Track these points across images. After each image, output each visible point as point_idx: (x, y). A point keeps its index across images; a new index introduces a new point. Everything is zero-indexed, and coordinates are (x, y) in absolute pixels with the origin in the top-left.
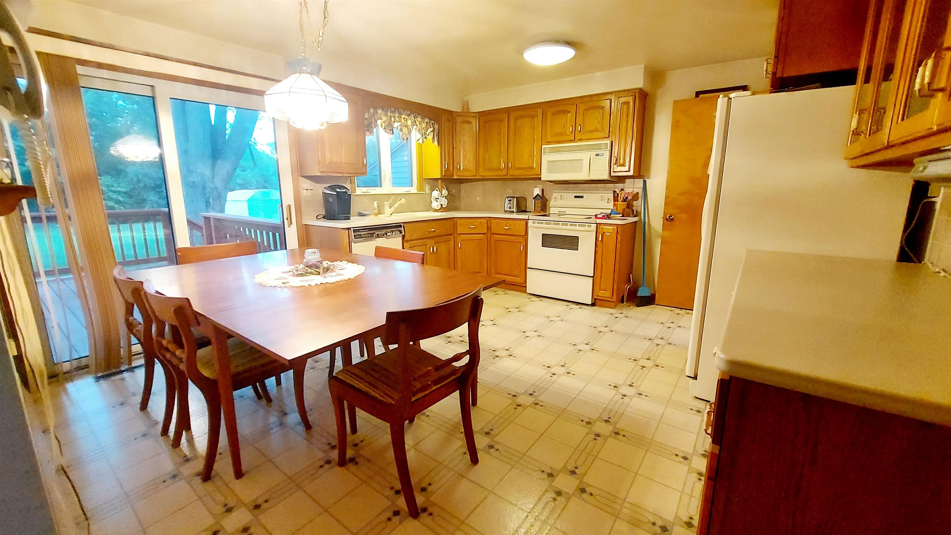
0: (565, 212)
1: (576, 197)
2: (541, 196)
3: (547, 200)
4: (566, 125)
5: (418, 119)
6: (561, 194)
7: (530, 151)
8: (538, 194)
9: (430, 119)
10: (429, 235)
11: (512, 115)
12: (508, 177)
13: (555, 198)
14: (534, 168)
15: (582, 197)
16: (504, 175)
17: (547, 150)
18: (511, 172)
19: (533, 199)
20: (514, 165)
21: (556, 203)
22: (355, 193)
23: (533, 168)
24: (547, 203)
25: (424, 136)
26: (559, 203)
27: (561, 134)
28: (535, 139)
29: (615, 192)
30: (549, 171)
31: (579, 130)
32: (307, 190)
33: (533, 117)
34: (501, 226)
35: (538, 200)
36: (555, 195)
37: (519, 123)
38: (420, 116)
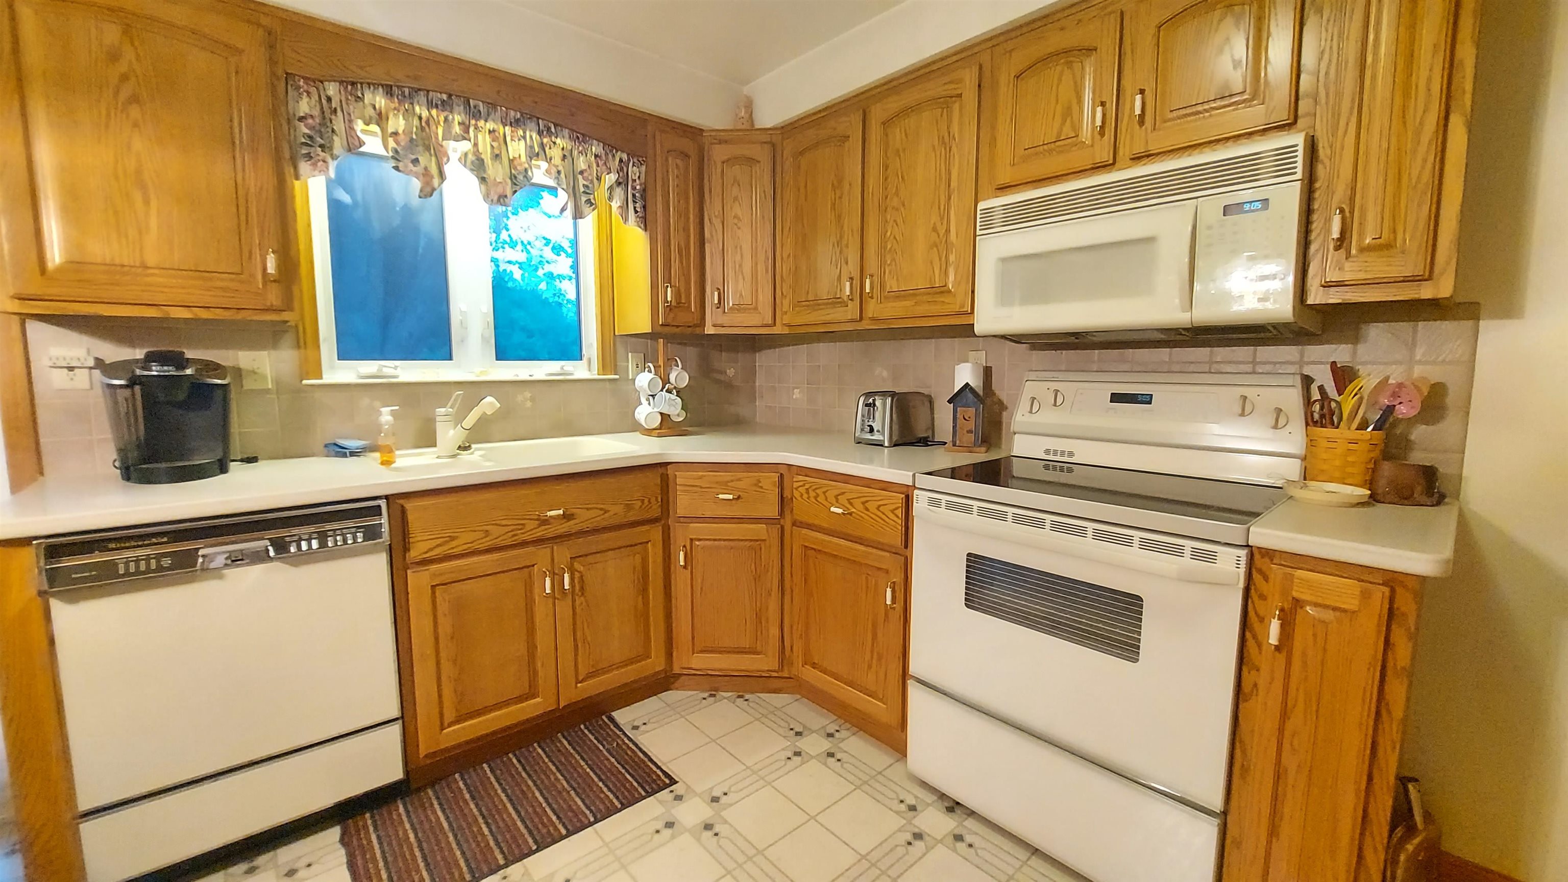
0: (1071, 454)
1: (1116, 398)
2: (981, 393)
3: (1002, 406)
4: (1075, 108)
5: (558, 141)
6: (1054, 386)
7: (935, 229)
8: (967, 385)
9: (611, 147)
10: (540, 532)
11: (878, 113)
12: (865, 325)
13: (1033, 399)
14: (949, 291)
15: (1147, 400)
16: (852, 321)
17: (998, 216)
18: (872, 309)
19: (950, 401)
20: (882, 286)
21: (1035, 418)
22: (321, 378)
23: (943, 291)
24: (1005, 414)
25: (584, 199)
26: (1048, 417)
27: (1058, 145)
28: (954, 184)
29: (1307, 381)
30: (1005, 298)
31: (1138, 111)
32: (71, 369)
33: (946, 102)
34: (821, 499)
35: (967, 406)
36: (1030, 389)
37: (897, 135)
38: (566, 132)
